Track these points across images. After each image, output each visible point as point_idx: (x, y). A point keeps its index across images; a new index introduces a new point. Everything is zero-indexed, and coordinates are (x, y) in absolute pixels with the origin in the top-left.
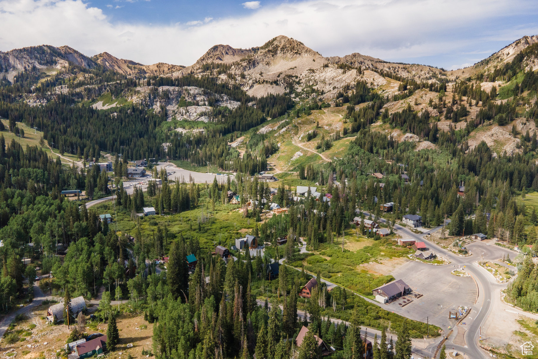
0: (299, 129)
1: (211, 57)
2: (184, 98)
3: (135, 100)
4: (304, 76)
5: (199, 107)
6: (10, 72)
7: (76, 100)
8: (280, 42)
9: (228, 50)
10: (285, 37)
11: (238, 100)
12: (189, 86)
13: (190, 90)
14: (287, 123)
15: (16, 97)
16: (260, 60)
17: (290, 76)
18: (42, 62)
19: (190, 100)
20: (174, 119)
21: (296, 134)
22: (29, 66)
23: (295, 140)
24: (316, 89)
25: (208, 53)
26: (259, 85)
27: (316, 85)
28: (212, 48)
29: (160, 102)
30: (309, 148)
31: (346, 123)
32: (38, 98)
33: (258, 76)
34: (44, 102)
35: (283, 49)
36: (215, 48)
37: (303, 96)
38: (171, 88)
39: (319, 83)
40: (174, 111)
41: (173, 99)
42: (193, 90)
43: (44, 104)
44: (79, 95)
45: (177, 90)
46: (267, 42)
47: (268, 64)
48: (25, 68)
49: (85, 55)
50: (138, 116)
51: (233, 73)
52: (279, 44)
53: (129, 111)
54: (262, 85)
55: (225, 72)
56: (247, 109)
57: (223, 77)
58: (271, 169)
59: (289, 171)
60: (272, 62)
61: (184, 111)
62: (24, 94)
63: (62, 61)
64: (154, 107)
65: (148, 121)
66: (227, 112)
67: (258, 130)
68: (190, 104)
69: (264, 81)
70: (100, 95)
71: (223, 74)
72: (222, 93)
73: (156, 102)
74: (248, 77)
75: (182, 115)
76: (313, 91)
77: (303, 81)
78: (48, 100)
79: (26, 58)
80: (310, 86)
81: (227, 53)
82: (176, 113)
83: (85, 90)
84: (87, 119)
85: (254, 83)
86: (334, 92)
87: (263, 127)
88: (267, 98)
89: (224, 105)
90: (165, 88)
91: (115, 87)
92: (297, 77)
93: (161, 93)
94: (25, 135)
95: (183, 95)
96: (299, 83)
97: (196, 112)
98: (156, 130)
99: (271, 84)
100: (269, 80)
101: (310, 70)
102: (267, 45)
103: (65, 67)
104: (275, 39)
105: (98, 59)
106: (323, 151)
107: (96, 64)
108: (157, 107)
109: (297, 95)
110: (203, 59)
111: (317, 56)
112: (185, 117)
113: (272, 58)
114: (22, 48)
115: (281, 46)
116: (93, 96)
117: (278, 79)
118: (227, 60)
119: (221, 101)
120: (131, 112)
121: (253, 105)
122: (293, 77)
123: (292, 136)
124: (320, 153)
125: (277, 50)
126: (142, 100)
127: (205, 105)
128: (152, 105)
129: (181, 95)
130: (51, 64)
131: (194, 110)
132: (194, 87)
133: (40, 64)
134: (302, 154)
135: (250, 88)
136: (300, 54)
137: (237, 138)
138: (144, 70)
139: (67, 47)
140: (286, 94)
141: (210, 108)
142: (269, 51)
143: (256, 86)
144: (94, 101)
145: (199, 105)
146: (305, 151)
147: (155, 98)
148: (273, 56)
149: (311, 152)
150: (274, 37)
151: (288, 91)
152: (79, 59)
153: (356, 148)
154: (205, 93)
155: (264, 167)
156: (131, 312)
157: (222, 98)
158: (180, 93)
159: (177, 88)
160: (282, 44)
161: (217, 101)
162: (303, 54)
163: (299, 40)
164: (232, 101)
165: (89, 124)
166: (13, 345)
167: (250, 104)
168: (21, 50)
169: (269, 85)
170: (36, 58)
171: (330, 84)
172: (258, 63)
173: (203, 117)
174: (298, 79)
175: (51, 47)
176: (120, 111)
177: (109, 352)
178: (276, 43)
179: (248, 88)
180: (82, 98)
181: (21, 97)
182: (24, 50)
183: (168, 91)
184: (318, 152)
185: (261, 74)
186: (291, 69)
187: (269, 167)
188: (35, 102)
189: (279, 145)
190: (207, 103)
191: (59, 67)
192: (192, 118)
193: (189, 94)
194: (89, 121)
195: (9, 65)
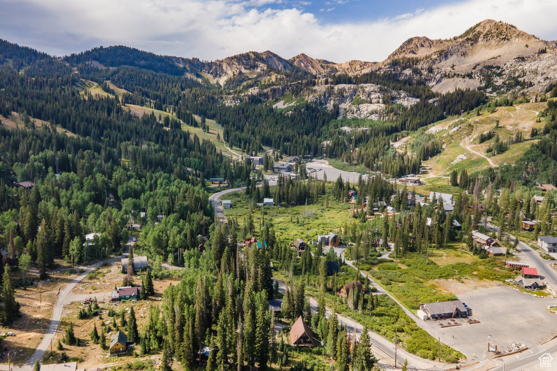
0: (474, 129)
1: (404, 51)
2: (359, 96)
3: (310, 98)
4: (509, 66)
5: (371, 105)
6: (222, 77)
7: (263, 100)
8: (484, 27)
9: (424, 42)
10: (493, 21)
11: (418, 97)
12: (366, 83)
13: (366, 87)
14: (462, 122)
15: (218, 98)
16: (455, 50)
17: (490, 67)
18: (247, 67)
19: (364, 98)
20: (345, 117)
21: (468, 134)
22: (236, 71)
23: (465, 142)
24: (522, 81)
25: (401, 47)
26: (448, 79)
27: (524, 76)
28: (406, 42)
29: (334, 100)
30: (478, 151)
31: (540, 121)
32: (234, 99)
33: (449, 69)
34: (238, 103)
35: (486, 36)
36: (410, 41)
37: (502, 89)
38: (347, 86)
39: (528, 73)
40: (345, 109)
41: (347, 97)
42: (369, 87)
43: (238, 104)
44: (266, 95)
45: (352, 88)
46: (468, 29)
47: (464, 54)
48: (234, 73)
49: (283, 57)
50: (310, 114)
51: (420, 68)
52: (482, 30)
53: (303, 110)
54: (451, 80)
55: (410, 67)
56: (425, 107)
57: (408, 72)
58: (424, 173)
59: (444, 176)
60: (470, 53)
61: (355, 110)
62: (224, 96)
63: (262, 65)
64: (328, 105)
65: (318, 119)
66: (401, 109)
67: (428, 129)
68: (363, 102)
69: (455, 74)
70: (283, 94)
71: (408, 69)
72: (400, 89)
73: (331, 100)
74: (436, 71)
75: (353, 113)
76: (518, 83)
77: (507, 72)
78: (241, 101)
79: (235, 64)
80: (514, 78)
81: (422, 46)
82: (347, 112)
83: (271, 90)
84: (264, 117)
85: (442, 78)
86: (544, 84)
87: (434, 126)
88: (453, 94)
89: (399, 102)
90: (341, 86)
91: (297, 87)
92: (498, 68)
93: (336, 92)
94: (210, 131)
95: (358, 93)
96: (500, 75)
97: (367, 110)
98: (323, 128)
99: (464, 77)
100: (461, 73)
101: (518, 58)
102: (467, 33)
103: (263, 70)
104: (478, 25)
105: (295, 61)
106: (494, 155)
107: (291, 65)
108: (330, 106)
109: (495, 89)
110: (395, 54)
111: (533, 40)
112: (355, 115)
113: (471, 47)
114: (233, 56)
115: (485, 32)
116: (277, 95)
117: (473, 71)
118: (422, 53)
119: (398, 98)
120: (305, 111)
121: (434, 102)
122: (493, 67)
123: (463, 137)
124: (489, 157)
125: (478, 37)
126: (316, 99)
127: (379, 102)
128: (326, 104)
129: (356, 93)
130: (254, 69)
131: (366, 108)
132: (370, 84)
133: (245, 68)
134: (465, 158)
135: (437, 83)
136: (508, 40)
137: (403, 137)
138: (336, 68)
139: (269, 51)
140: (480, 89)
141: (383, 106)
142: (468, 39)
143: (445, 81)
144: (277, 101)
145: (371, 103)
146: (470, 154)
147: (329, 96)
148: (472, 44)
149: (477, 156)
150: (478, 23)
151: (483, 85)
152: (277, 62)
153: (536, 153)
154: (381, 90)
155: (416, 169)
156: (179, 276)
157: (400, 94)
158: (355, 91)
159: (352, 86)
160: (487, 30)
161: (393, 98)
162: (513, 40)
163: (510, 23)
164: (410, 98)
165: (264, 122)
166: (90, 281)
167: (431, 101)
168: (232, 58)
169: (461, 79)
170: (243, 64)
171: (542, 74)
172: (451, 55)
173: (373, 116)
174: (500, 70)
175: (256, 53)
176: (295, 110)
177: (141, 300)
178: (478, 29)
179: (435, 83)
180: (268, 98)
181: (222, 98)
182: (235, 57)
183: (344, 89)
184: (486, 156)
185: (453, 67)
186: (493, 58)
187: (421, 170)
188: (231, 102)
189: (444, 147)
190: (381, 100)
191: (259, 70)
192: (362, 116)
193: (364, 91)
194: (265, 119)
195: (222, 71)
